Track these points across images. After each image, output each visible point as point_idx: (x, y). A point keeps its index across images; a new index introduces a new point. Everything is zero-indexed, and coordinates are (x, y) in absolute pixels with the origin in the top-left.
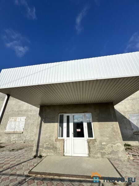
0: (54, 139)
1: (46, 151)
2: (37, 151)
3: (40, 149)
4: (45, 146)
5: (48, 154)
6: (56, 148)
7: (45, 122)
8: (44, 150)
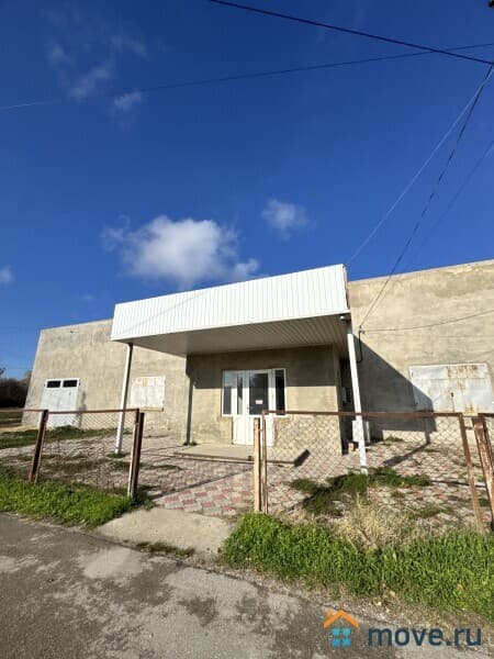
0: (215, 416)
1: (203, 435)
2: (188, 436)
3: (193, 432)
4: (200, 428)
5: (207, 441)
6: (219, 432)
7: (197, 388)
8: (199, 435)
